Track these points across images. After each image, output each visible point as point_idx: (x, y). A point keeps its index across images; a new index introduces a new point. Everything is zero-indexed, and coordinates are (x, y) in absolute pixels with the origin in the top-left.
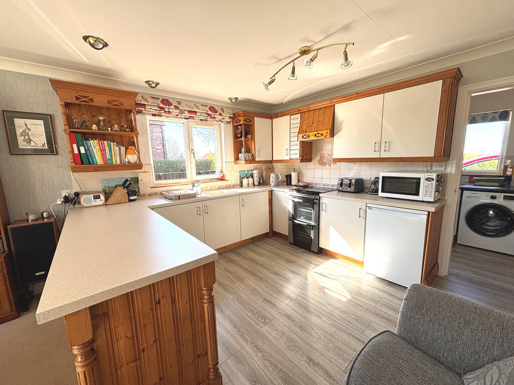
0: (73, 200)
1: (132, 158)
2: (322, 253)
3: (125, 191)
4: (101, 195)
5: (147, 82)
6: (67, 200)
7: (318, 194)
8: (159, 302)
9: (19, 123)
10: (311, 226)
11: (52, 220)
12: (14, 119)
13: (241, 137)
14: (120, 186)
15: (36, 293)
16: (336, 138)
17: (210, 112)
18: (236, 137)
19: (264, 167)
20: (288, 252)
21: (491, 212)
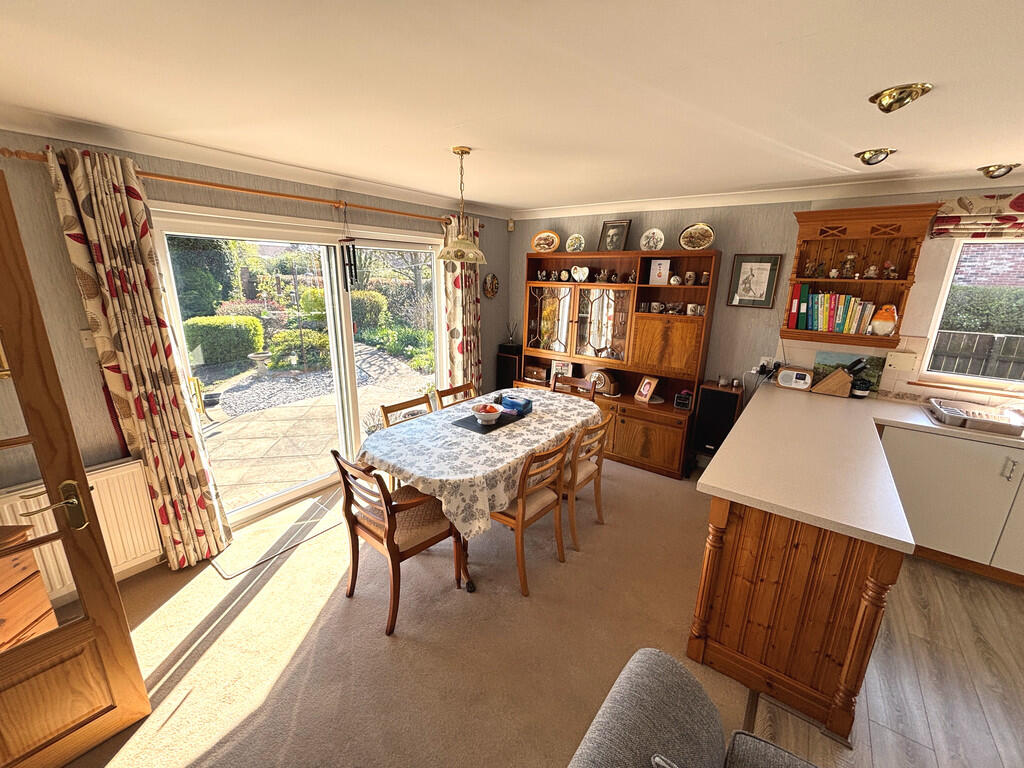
0: (769, 373)
1: (883, 327)
3: (850, 378)
4: (808, 376)
5: (982, 169)
6: (763, 370)
8: (797, 547)
11: (739, 392)
12: (743, 263)
14: (843, 367)
15: (701, 465)
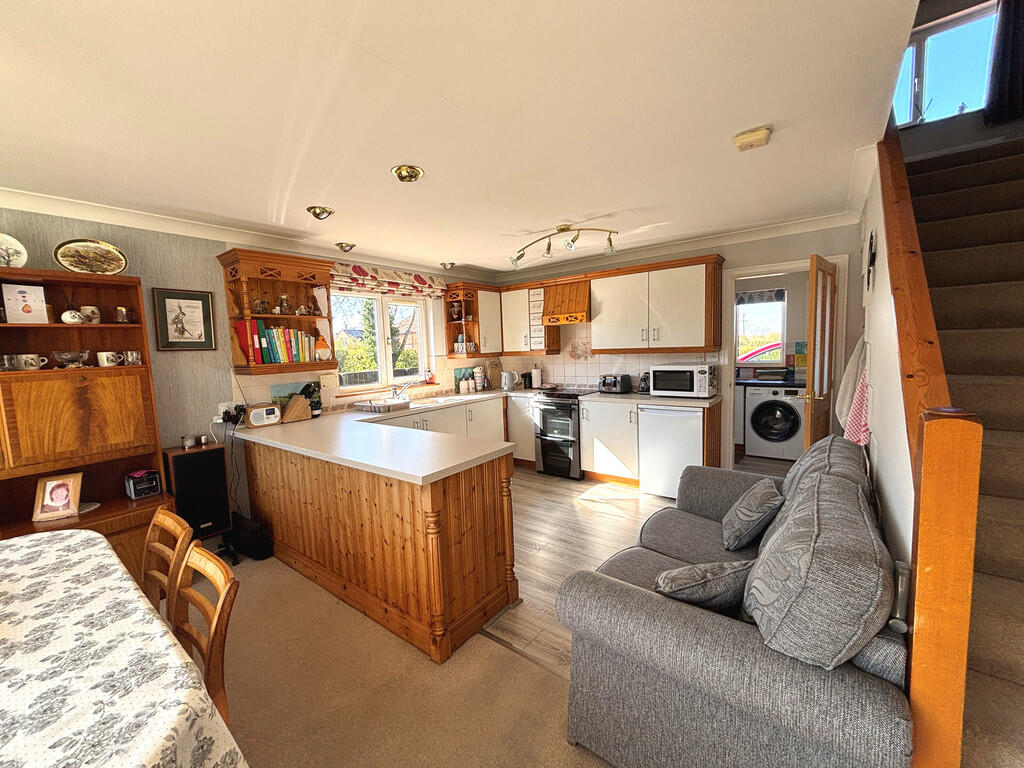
1: (323, 354)
2: (585, 477)
3: (308, 401)
4: (276, 409)
5: (337, 245)
6: (229, 417)
7: (576, 396)
8: (474, 488)
9: (172, 305)
10: (568, 441)
12: (167, 300)
13: (460, 318)
14: (300, 393)
16: (594, 323)
17: (416, 284)
18: (450, 318)
19: (487, 363)
20: (539, 483)
21: (778, 413)
